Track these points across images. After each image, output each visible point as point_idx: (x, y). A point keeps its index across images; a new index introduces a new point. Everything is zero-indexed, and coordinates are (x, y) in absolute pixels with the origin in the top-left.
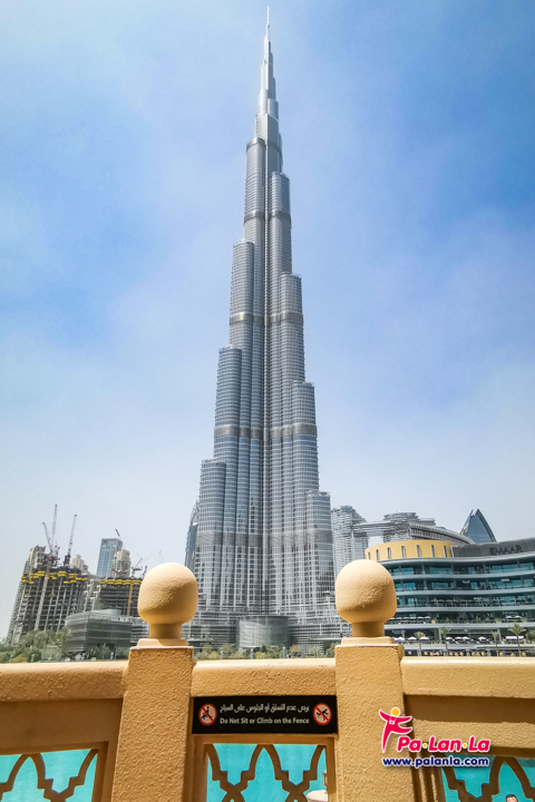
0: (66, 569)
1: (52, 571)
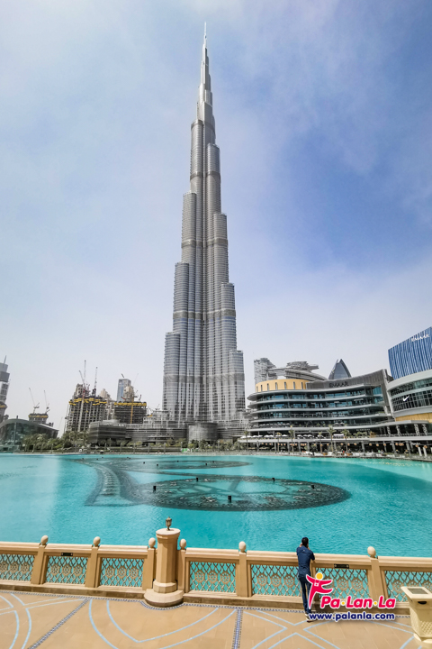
0: (94, 397)
1: (85, 398)
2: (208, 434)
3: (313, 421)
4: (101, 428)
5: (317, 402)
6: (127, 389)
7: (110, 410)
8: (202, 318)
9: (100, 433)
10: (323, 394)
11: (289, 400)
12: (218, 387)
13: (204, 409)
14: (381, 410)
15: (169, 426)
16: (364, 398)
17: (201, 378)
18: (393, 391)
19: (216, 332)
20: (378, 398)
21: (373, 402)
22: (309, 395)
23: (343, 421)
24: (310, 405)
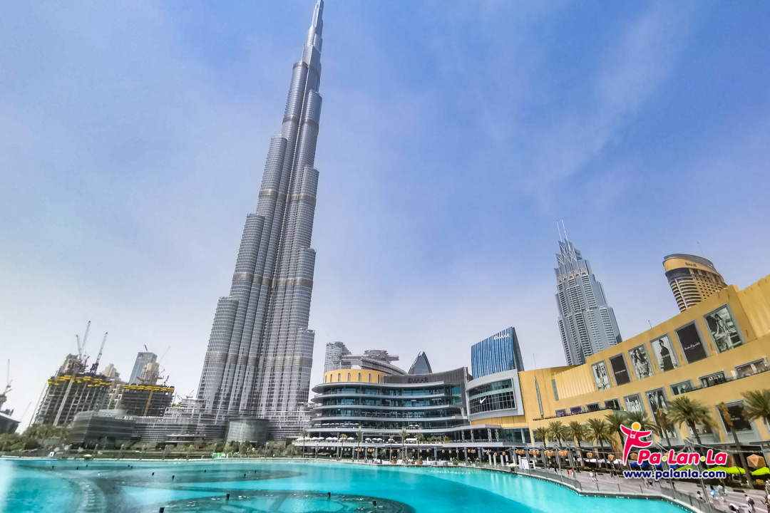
0: (93, 375)
1: (78, 375)
2: (254, 434)
3: (386, 422)
4: (95, 420)
5: (392, 400)
6: (149, 366)
7: (115, 395)
8: (270, 285)
9: (90, 429)
10: (400, 390)
11: (361, 395)
12: (278, 373)
13: (254, 400)
14: (458, 412)
15: (202, 421)
16: (442, 397)
17: (257, 360)
18: (473, 392)
19: (285, 305)
20: (457, 398)
21: (451, 403)
22: (385, 390)
23: (418, 423)
24: (384, 402)
